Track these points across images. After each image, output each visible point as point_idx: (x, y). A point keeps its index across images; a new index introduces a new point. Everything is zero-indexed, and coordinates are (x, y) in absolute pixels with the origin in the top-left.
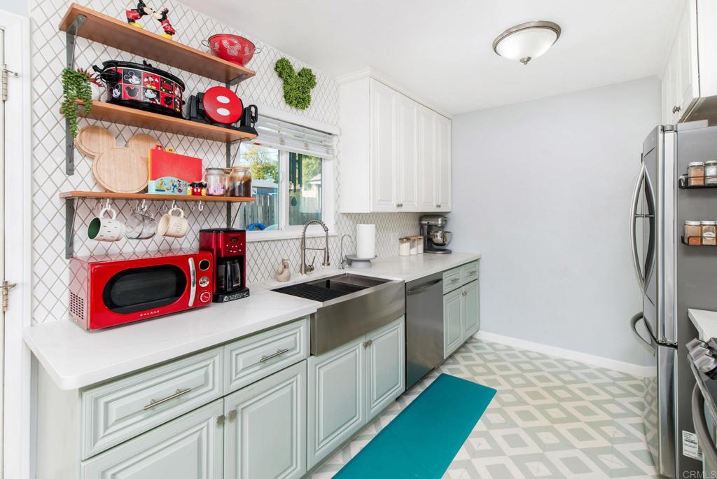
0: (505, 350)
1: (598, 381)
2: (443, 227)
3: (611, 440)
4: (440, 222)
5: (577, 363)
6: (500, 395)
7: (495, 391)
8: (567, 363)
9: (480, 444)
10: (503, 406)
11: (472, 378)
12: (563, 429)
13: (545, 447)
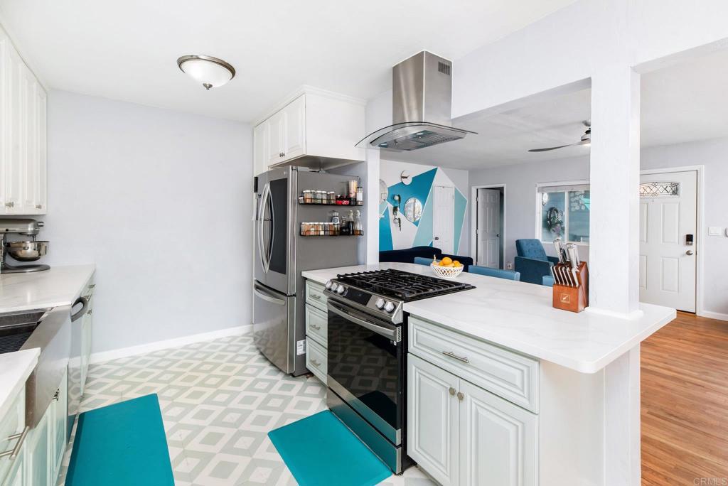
0: (131, 361)
1: (220, 348)
2: (34, 235)
3: (253, 375)
4: (30, 228)
5: (199, 343)
6: (164, 394)
7: (156, 395)
8: (191, 347)
9: (180, 435)
10: (173, 400)
11: (122, 398)
12: (225, 386)
13: (224, 404)
